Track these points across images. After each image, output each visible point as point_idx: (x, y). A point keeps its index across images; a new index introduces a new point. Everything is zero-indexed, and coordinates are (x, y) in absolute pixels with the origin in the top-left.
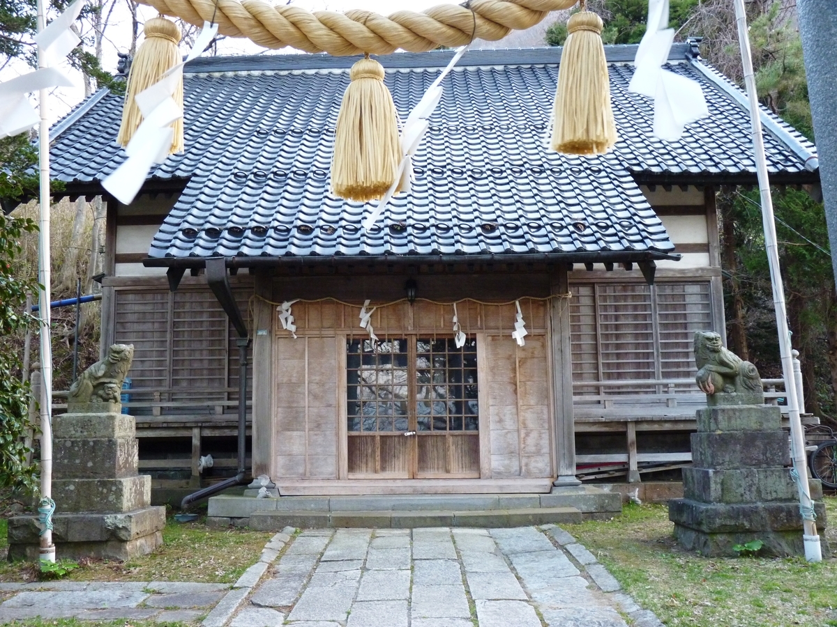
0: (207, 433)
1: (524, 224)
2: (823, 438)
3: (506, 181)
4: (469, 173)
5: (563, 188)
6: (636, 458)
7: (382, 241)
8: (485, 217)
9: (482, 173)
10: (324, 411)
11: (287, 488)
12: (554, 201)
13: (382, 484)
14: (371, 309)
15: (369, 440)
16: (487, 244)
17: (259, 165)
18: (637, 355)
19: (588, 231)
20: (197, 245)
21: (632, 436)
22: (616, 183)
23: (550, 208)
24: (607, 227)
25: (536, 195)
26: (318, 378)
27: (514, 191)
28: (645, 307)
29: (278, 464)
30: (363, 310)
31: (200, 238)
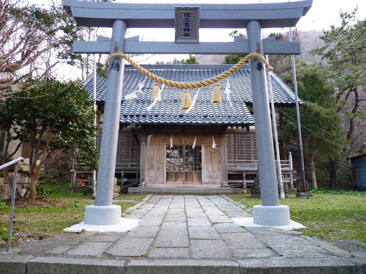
0: (126, 172)
1: (215, 116)
2: (299, 178)
3: (211, 104)
4: (200, 101)
5: (226, 106)
6: (245, 182)
7: (177, 119)
8: (204, 113)
9: (204, 101)
10: (160, 165)
11: (149, 186)
12: (223, 110)
13: (175, 185)
14: (173, 138)
15: (172, 173)
16: (205, 121)
17: (142, 98)
18: (247, 153)
19: (232, 118)
20: (128, 119)
21: (244, 175)
22: (241, 105)
23: (222, 112)
24: (237, 117)
25: (219, 108)
26: (158, 156)
27: (213, 107)
28: (249, 140)
29: (147, 179)
30: (171, 138)
31: (128, 117)
